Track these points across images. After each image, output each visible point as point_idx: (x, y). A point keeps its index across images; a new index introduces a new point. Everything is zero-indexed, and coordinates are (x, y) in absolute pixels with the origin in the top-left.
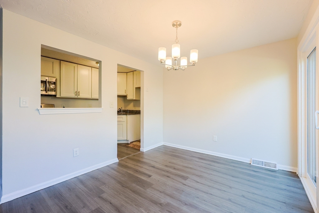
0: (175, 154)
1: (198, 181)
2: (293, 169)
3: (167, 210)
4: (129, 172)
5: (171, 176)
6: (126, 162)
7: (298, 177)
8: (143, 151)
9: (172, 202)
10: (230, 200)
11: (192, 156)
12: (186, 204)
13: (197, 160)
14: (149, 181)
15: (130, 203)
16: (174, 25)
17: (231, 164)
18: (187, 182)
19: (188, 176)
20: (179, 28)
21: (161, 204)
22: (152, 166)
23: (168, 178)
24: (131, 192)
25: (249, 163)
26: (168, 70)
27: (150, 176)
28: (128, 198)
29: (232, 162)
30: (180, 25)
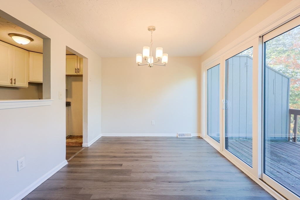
0: (122, 142)
1: (160, 156)
2: (198, 135)
3: (161, 182)
4: (94, 168)
5: (139, 159)
6: (80, 162)
7: (203, 139)
8: (87, 146)
9: (159, 176)
10: (187, 160)
11: (138, 141)
12: (168, 173)
13: (145, 142)
14: (124, 169)
15: (129, 190)
16: (149, 29)
17: (168, 140)
18: (153, 159)
19: (150, 155)
20: (153, 32)
21: (153, 180)
22: (113, 157)
23: (137, 161)
24: (118, 182)
25: (176, 136)
26: (139, 65)
27: (121, 165)
28: (122, 188)
29: (167, 138)
30: (154, 29)
